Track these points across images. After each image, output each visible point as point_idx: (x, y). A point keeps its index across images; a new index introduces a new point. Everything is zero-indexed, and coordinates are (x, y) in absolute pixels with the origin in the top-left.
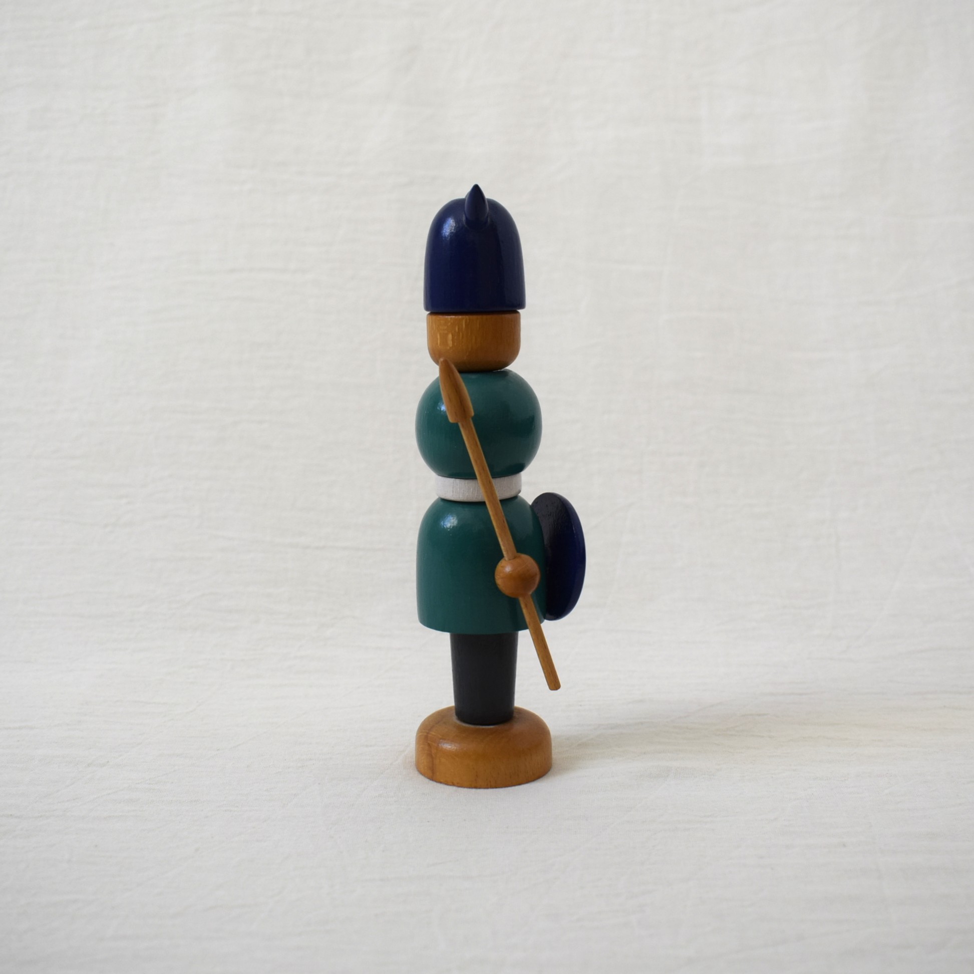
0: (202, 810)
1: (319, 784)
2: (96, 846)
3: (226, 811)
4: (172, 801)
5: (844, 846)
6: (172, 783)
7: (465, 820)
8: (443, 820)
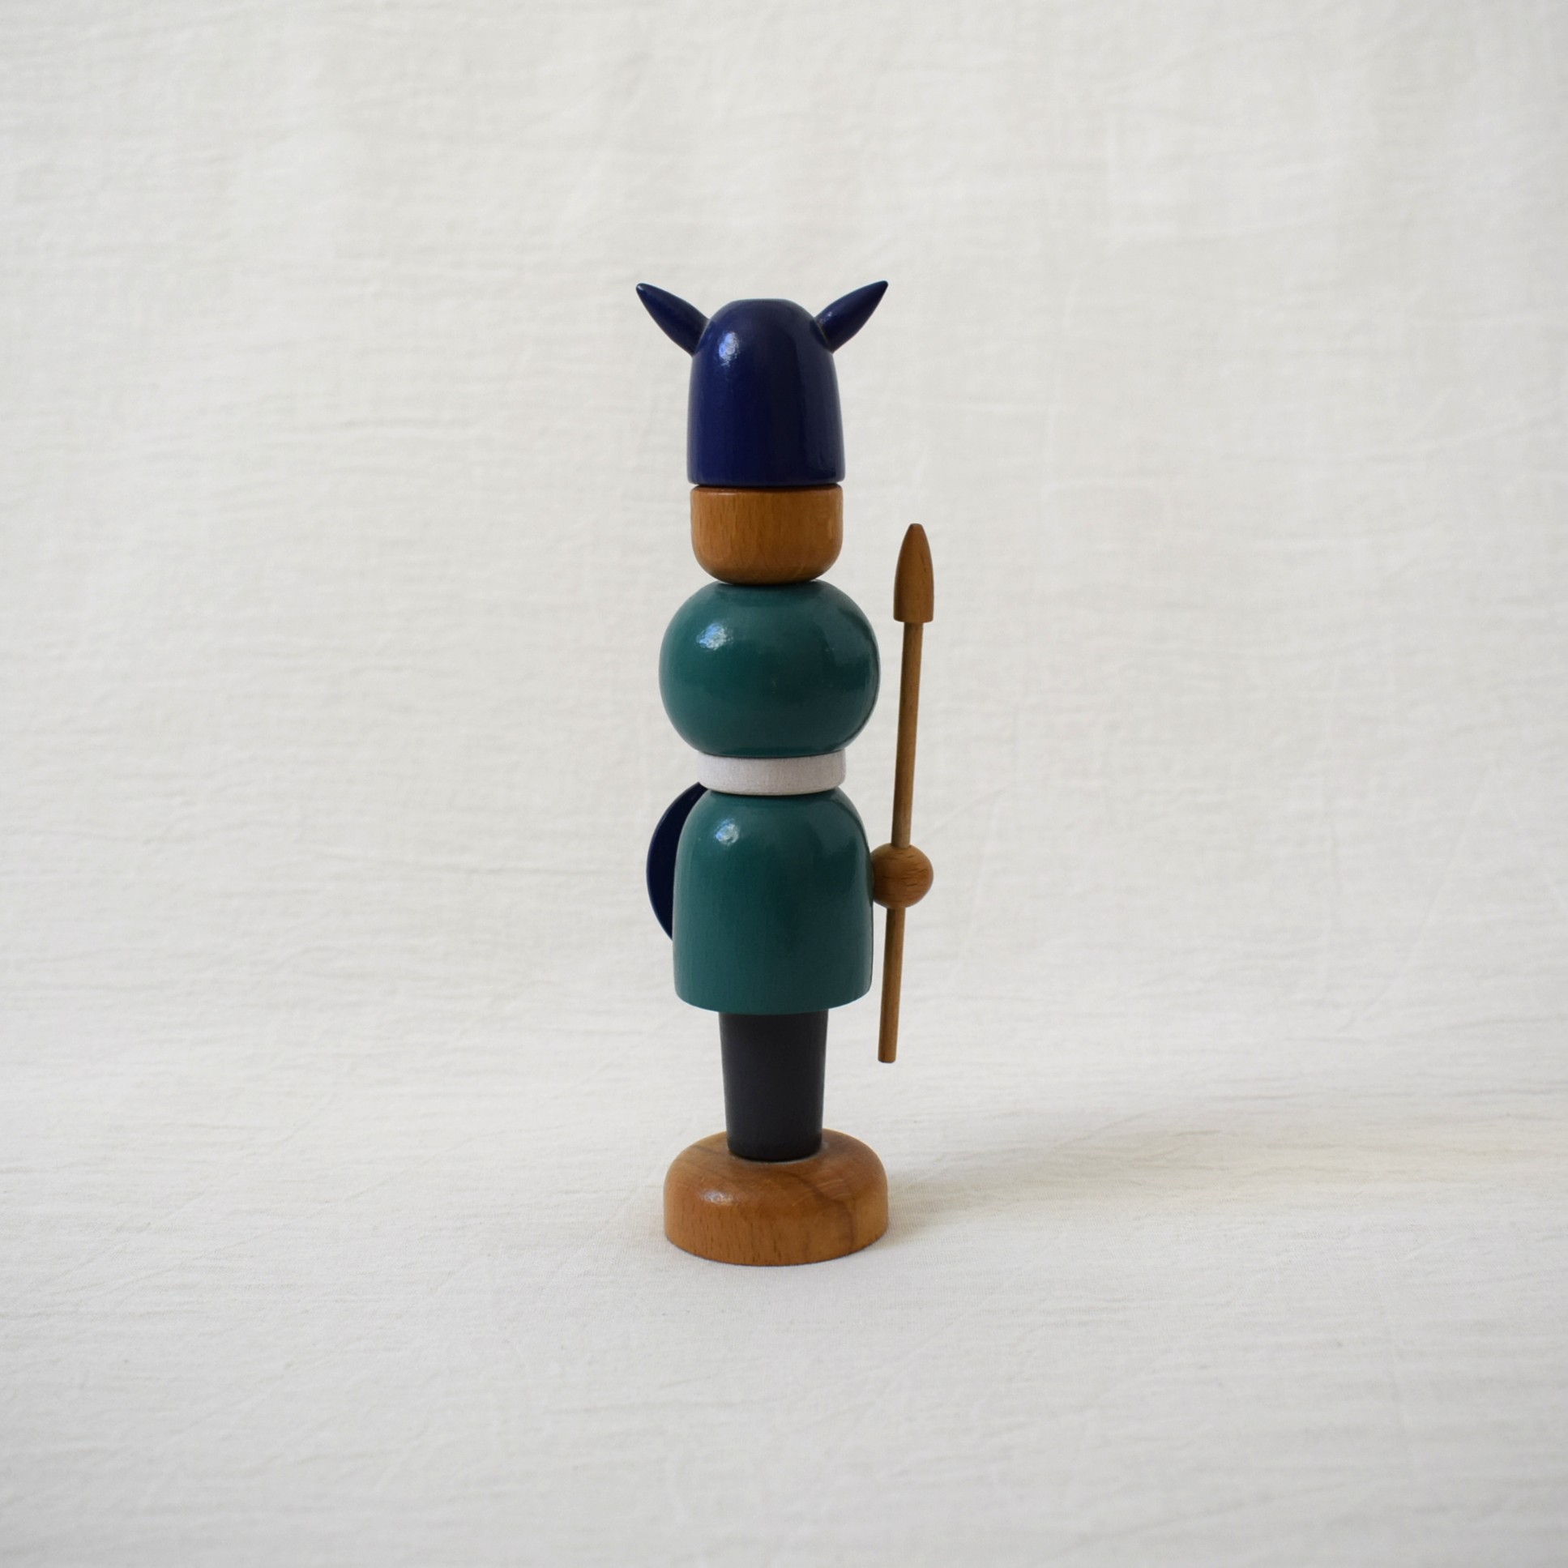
0: (299, 1301)
1: (489, 1255)
2: (126, 1361)
3: (336, 1301)
4: (250, 1286)
5: (1340, 1345)
6: (252, 1256)
7: (723, 1311)
8: (688, 1312)
